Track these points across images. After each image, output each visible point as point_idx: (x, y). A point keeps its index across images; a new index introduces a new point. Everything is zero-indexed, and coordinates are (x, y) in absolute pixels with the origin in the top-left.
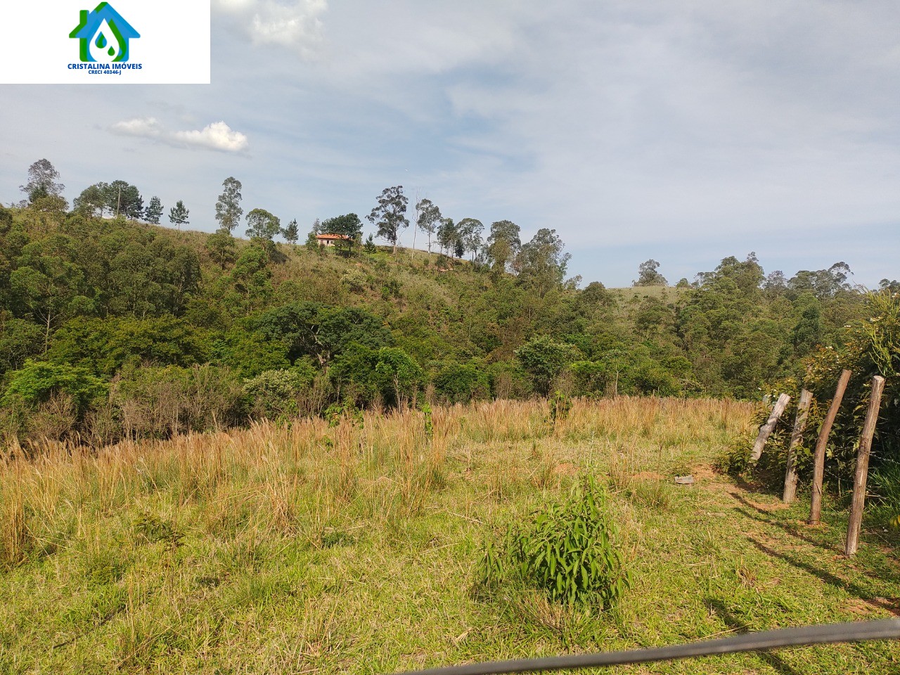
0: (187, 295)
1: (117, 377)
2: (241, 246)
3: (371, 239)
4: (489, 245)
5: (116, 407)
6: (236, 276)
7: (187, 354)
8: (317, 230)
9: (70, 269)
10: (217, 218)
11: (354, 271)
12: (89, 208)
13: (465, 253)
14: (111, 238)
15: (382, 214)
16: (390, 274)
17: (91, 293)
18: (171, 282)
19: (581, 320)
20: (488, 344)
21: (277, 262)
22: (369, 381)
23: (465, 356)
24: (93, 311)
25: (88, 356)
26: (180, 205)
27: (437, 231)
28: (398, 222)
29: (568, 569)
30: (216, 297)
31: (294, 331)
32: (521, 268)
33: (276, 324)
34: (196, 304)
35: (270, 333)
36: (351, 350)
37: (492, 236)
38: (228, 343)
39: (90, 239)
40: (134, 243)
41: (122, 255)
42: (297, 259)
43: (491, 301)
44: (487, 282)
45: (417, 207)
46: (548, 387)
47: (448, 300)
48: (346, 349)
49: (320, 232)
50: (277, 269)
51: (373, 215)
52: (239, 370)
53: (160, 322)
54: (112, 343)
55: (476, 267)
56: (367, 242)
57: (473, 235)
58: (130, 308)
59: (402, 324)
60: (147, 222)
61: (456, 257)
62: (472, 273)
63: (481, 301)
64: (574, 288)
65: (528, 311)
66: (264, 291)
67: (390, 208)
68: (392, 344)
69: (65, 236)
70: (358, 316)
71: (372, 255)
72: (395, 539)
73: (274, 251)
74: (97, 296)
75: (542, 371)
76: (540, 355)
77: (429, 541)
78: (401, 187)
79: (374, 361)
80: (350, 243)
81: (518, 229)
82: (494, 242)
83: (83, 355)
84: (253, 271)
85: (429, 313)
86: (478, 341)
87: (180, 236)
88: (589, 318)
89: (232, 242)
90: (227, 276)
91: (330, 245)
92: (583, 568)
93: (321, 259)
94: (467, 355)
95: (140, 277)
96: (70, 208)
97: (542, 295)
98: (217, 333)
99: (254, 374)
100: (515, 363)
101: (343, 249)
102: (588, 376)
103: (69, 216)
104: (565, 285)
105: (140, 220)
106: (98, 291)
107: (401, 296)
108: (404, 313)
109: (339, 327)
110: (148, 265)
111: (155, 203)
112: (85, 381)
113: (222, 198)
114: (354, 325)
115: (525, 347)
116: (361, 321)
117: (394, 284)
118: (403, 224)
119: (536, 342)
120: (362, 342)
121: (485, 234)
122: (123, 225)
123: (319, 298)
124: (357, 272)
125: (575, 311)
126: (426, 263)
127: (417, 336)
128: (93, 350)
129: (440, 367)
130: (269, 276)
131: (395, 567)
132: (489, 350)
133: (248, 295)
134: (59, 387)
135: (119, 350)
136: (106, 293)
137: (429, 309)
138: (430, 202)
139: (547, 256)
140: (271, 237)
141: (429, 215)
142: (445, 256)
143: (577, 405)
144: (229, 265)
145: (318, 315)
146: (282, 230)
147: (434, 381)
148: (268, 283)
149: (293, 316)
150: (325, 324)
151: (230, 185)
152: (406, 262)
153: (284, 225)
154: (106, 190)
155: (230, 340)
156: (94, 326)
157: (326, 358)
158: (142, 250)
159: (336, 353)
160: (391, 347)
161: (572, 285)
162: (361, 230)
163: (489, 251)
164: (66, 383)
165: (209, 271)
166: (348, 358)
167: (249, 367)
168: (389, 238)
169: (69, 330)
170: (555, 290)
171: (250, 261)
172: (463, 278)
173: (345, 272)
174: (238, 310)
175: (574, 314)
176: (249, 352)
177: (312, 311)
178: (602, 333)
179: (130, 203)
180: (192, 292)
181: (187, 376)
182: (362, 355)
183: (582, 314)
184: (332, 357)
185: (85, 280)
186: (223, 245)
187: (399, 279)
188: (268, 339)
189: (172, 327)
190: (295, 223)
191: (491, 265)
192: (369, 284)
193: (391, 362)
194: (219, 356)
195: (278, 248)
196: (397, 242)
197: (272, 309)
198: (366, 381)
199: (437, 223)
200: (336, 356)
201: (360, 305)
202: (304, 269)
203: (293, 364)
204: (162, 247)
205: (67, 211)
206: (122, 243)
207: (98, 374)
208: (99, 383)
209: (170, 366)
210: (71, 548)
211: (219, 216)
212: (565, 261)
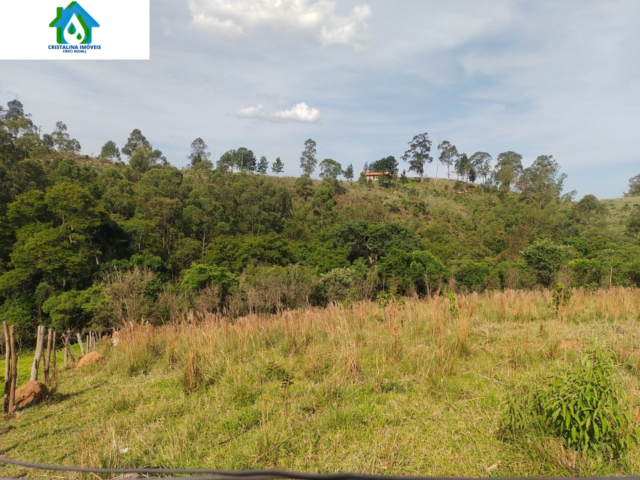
0: (284, 219)
1: (244, 273)
2: (316, 185)
3: (404, 173)
4: (497, 171)
5: (243, 292)
6: (314, 204)
7: (284, 258)
8: (366, 170)
9: (215, 206)
10: (301, 167)
11: (393, 197)
12: (225, 166)
13: (477, 178)
14: (237, 184)
15: (412, 155)
16: (419, 197)
17: (227, 220)
18: (274, 211)
19: (578, 226)
20: (498, 247)
21: (340, 194)
22: (406, 276)
23: (480, 257)
24: (229, 232)
25: (226, 260)
26: (278, 160)
27: (454, 163)
28: (424, 160)
29: (581, 424)
30: (301, 220)
31: (352, 241)
32: (523, 187)
33: (340, 236)
34: (289, 224)
35: (336, 243)
36: (392, 253)
37: (499, 164)
38: (309, 250)
39: (226, 186)
40: (252, 187)
41: (245, 195)
42: (352, 191)
43: (499, 215)
44: (495, 199)
45: (439, 147)
46: (549, 279)
47: (464, 214)
48: (388, 252)
49: (368, 171)
50: (340, 198)
51: (406, 155)
52: (317, 268)
53: (268, 237)
54: (240, 251)
55: (486, 189)
56: (402, 175)
57: (483, 164)
58: (250, 229)
59: (429, 234)
60: (259, 173)
61: (469, 182)
62: (483, 193)
63: (491, 214)
64: (570, 201)
65: (531, 221)
66: (332, 214)
67: (418, 150)
68: (422, 248)
69: (212, 185)
70: (396, 229)
71: (405, 185)
72: (435, 390)
73: (338, 186)
74: (231, 223)
75: (544, 267)
76: (542, 255)
77: (460, 394)
78: (427, 134)
79: (409, 261)
80: (390, 177)
81: (520, 157)
82: (500, 169)
83: (224, 259)
84: (324, 201)
85: (450, 225)
86: (488, 244)
87: (279, 180)
88: (584, 224)
89: (311, 183)
90: (308, 205)
91: (376, 179)
92: (594, 423)
93: (370, 190)
94: (480, 256)
95: (255, 209)
96: (215, 168)
97: (542, 208)
98: (303, 243)
99: (327, 271)
100: (522, 262)
101: (384, 182)
102: (585, 271)
103: (214, 172)
104: (562, 198)
105: (255, 172)
106: (232, 219)
107: (427, 214)
108: (431, 224)
109: (384, 237)
110: (260, 201)
111: (264, 160)
112: (225, 276)
113: (304, 153)
114: (394, 235)
115: (529, 249)
116: (399, 232)
117: (422, 204)
118: (429, 160)
119: (538, 244)
120: (399, 248)
121: (493, 164)
122: (245, 176)
123: (368, 217)
124: (395, 198)
125: (572, 218)
126: (446, 187)
127: (440, 242)
128: (229, 256)
129: (459, 265)
130: (335, 203)
131: (437, 411)
132: (498, 252)
133: (322, 218)
134: (211, 280)
135: (245, 256)
136: (236, 220)
137: (449, 222)
138: (448, 142)
139: (546, 176)
140: (335, 177)
141: (447, 152)
142: (461, 182)
143: (576, 295)
144: (309, 198)
145: (368, 230)
146: (343, 172)
147: (455, 275)
148: (334, 208)
149: (351, 230)
150: (373, 235)
151: (309, 145)
152: (431, 188)
153: (344, 168)
154: (235, 155)
155: (311, 248)
156: (230, 240)
157: (374, 259)
158: (257, 191)
159: (381, 255)
160: (421, 250)
161: (568, 198)
162: (397, 167)
163: (497, 176)
164: (214, 277)
165: (298, 205)
166: (390, 259)
167: (324, 266)
168: (417, 172)
169: (216, 244)
170: (553, 202)
171: (323, 194)
172: (476, 198)
173: (386, 198)
174: (316, 228)
175: (570, 221)
176: (323, 256)
177: (364, 226)
178: (596, 236)
179: (248, 161)
180: (287, 217)
181: (285, 272)
182: (400, 257)
183: (578, 221)
184: (378, 257)
185: (224, 212)
186: (305, 184)
187: (425, 201)
188: (335, 246)
189: (275, 240)
190: (351, 166)
191: (498, 186)
192: (403, 206)
193: (421, 262)
194: (304, 259)
195: (340, 185)
196: (424, 174)
197: (337, 226)
198: (404, 275)
199: (455, 158)
200: (381, 257)
201: (397, 221)
202: (357, 198)
203: (352, 264)
204: (268, 188)
205: (213, 170)
206: (245, 188)
207: (232, 271)
208: (233, 277)
209: (275, 266)
210: (223, 381)
211: (302, 165)
212: (562, 180)
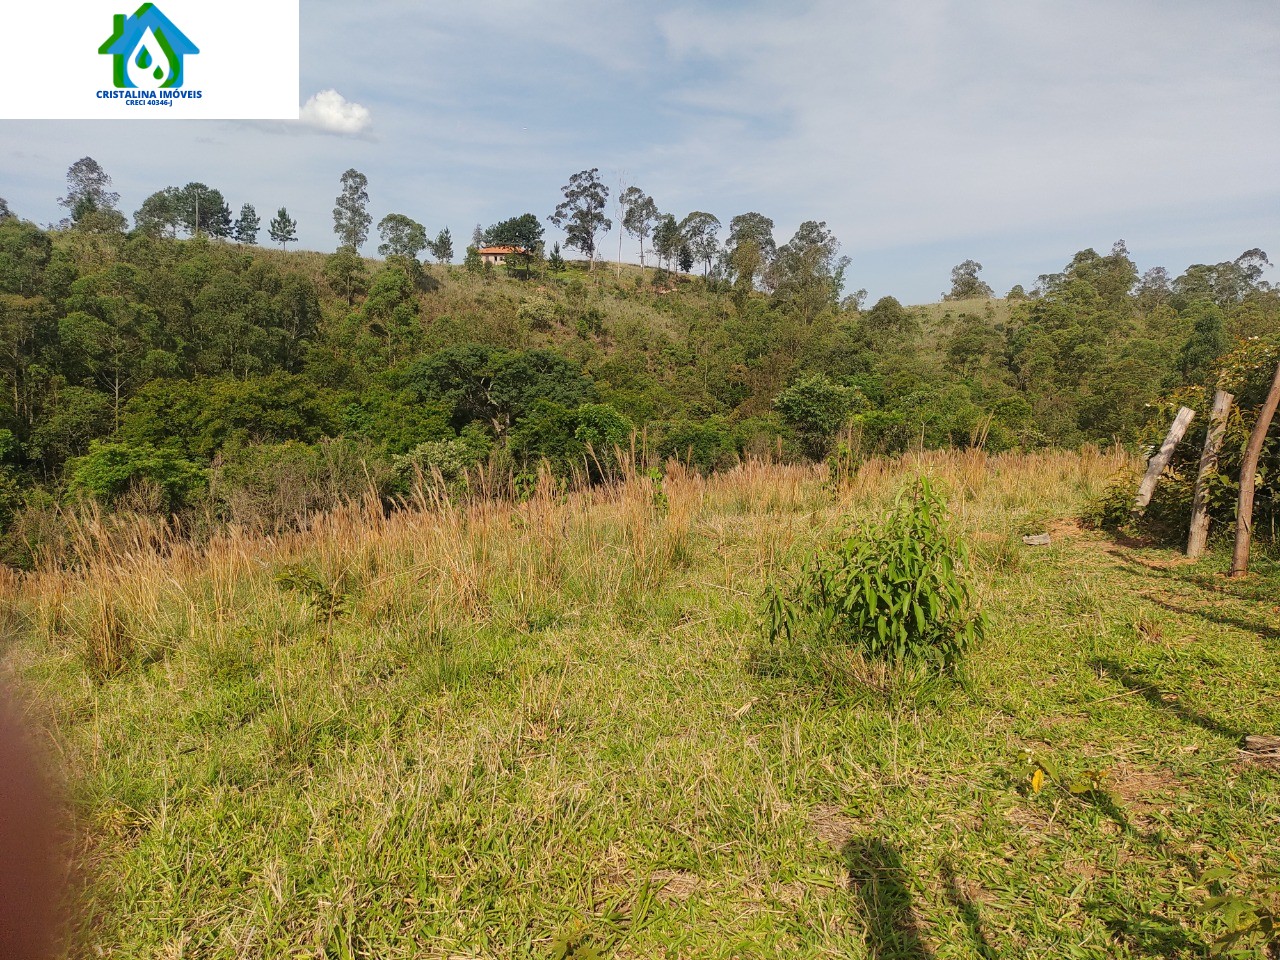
0: (304, 343)
1: (218, 461)
2: (373, 271)
3: (557, 251)
4: (729, 251)
5: (221, 501)
6: (369, 311)
7: (310, 425)
8: (478, 242)
9: (139, 313)
10: (336, 231)
11: (535, 299)
12: (156, 225)
13: (694, 264)
14: (191, 265)
15: (571, 213)
16: (588, 301)
17: (171, 346)
18: (280, 325)
19: (868, 355)
20: (733, 395)
21: (426, 290)
22: (567, 454)
23: (701, 414)
24: (177, 371)
25: (175, 434)
26: (282, 214)
27: (651, 233)
28: (595, 223)
30: (345, 345)
31: (457, 387)
32: (776, 284)
33: (431, 378)
34: (317, 355)
35: (424, 391)
36: (538, 411)
37: (733, 237)
38: (366, 408)
39: (163, 270)
40: (224, 271)
41: (209, 290)
42: (452, 285)
43: (734, 335)
44: (728, 306)
45: (621, 200)
46: (823, 447)
47: (672, 334)
48: (531, 409)
49: (484, 244)
50: (426, 300)
51: (559, 214)
52: (385, 445)
53: (270, 382)
54: (206, 414)
55: (711, 285)
56: (552, 255)
57: (705, 237)
59: (609, 372)
60: (239, 242)
61: (681, 272)
62: (706, 294)
63: (720, 334)
64: (856, 309)
65: (791, 345)
66: (411, 333)
67: (582, 203)
68: (597, 400)
69: (128, 266)
70: (546, 361)
71: (560, 275)
73: (421, 274)
74: (179, 350)
75: (814, 427)
76: (810, 404)
78: (597, 170)
79: (572, 424)
80: (528, 259)
81: (769, 223)
82: (735, 246)
83: (168, 433)
84: (393, 304)
85: (647, 355)
86: (716, 390)
87: (286, 258)
88: (880, 351)
89: (361, 265)
90: (358, 313)
91: (499, 262)
93: (489, 284)
94: (703, 413)
95: (236, 319)
96: (131, 226)
97: (809, 321)
98: (351, 394)
99: (406, 449)
100: (773, 418)
101: (518, 268)
102: (881, 432)
103: (129, 238)
104: (843, 304)
105: (229, 239)
106: (181, 343)
107: (605, 332)
108: (612, 355)
109: (520, 377)
110: (246, 302)
111: (249, 215)
112: (173, 468)
113: (341, 201)
114: (541, 375)
115: (788, 394)
116: (551, 368)
117: (594, 314)
118: (603, 226)
119: (804, 384)
120: (554, 398)
121: (723, 236)
122: (205, 246)
123: (488, 340)
124: (541, 301)
125: (858, 340)
126: (639, 281)
127: (630, 388)
128: (182, 425)
129: (666, 430)
130: (417, 310)
132: (734, 405)
133: (389, 340)
134: (140, 478)
135: (217, 424)
136: (191, 345)
137: (646, 349)
138: (639, 191)
139: (815, 262)
140: (414, 256)
141: (639, 210)
142: (665, 271)
144: (359, 298)
145: (489, 363)
146: (430, 243)
147: (658, 448)
148: (415, 321)
149: (454, 365)
150: (499, 375)
151: (350, 182)
152: (609, 282)
153: (432, 236)
154: (178, 199)
155: (369, 404)
156: (181, 389)
157: (504, 424)
158: (236, 281)
159: (517, 415)
160: (596, 403)
161: (853, 303)
162: (542, 238)
163: (729, 260)
164: (149, 471)
165: (332, 309)
166: (535, 421)
167: (399, 440)
168: (582, 249)
169: (146, 398)
170: (827, 311)
171: (388, 290)
172: (693, 302)
173: (522, 301)
174: (377, 362)
175: (856, 346)
176: (397, 419)
177: (481, 357)
178: (898, 371)
179: (212, 214)
180: (311, 338)
181: (315, 455)
182: (555, 418)
183: (869, 345)
184: (513, 422)
185: (162, 327)
186: (348, 269)
187: (600, 308)
188: (422, 399)
189: (287, 387)
190: (447, 232)
191: (733, 280)
192: (558, 317)
193: (596, 425)
194: (356, 426)
195: (427, 272)
196: (595, 253)
197: (424, 357)
198: (563, 453)
199: (653, 223)
200: (518, 419)
201: (547, 347)
202: (464, 299)
203: (459, 435)
204: (264, 276)
205: (127, 231)
206: (208, 273)
207: (191, 458)
208: (194, 470)
209: (289, 443)
211: (338, 227)
212: (842, 268)
